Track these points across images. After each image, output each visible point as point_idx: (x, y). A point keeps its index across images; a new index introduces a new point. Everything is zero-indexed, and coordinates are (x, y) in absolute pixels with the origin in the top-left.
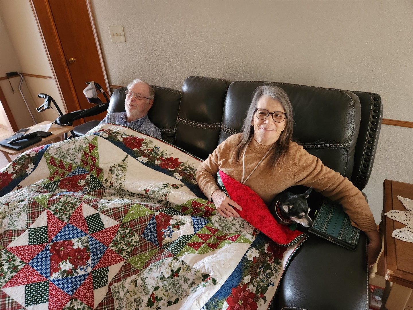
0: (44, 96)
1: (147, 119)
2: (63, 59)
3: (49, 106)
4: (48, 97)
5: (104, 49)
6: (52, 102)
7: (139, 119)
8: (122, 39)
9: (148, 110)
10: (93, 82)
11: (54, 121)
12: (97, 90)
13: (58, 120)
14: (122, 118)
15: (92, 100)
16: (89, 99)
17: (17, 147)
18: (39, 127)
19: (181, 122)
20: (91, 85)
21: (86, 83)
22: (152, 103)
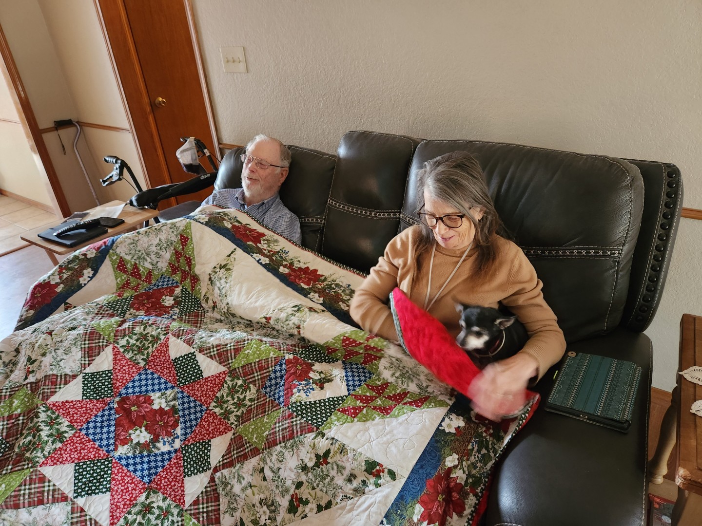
0: (114, 160)
1: (278, 200)
2: (146, 100)
3: (121, 177)
4: (119, 161)
5: (212, 84)
6: (125, 170)
7: (265, 201)
8: (242, 67)
9: (280, 184)
10: (192, 138)
11: (128, 202)
12: (198, 152)
13: (134, 199)
14: (237, 198)
15: (189, 167)
16: (186, 166)
17: (68, 242)
18: (104, 211)
19: (334, 206)
20: (190, 143)
21: (181, 140)
22: (285, 174)
